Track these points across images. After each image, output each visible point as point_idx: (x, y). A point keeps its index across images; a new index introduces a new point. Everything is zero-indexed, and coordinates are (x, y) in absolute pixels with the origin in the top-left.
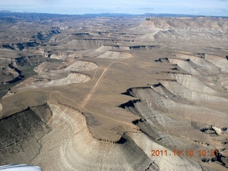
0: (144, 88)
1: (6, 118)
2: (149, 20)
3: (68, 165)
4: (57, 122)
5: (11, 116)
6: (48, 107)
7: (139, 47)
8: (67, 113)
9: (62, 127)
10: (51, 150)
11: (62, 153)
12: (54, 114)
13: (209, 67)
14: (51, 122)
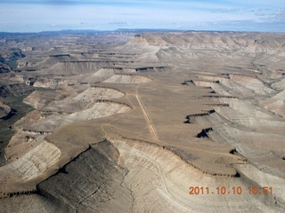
0: (202, 115)
1: (74, 159)
2: (139, 36)
3: (185, 209)
4: (131, 160)
5: (77, 157)
6: (110, 143)
7: (145, 69)
8: (140, 148)
9: (140, 166)
10: (147, 194)
11: (167, 197)
12: (121, 151)
13: (240, 89)
14: (123, 161)
